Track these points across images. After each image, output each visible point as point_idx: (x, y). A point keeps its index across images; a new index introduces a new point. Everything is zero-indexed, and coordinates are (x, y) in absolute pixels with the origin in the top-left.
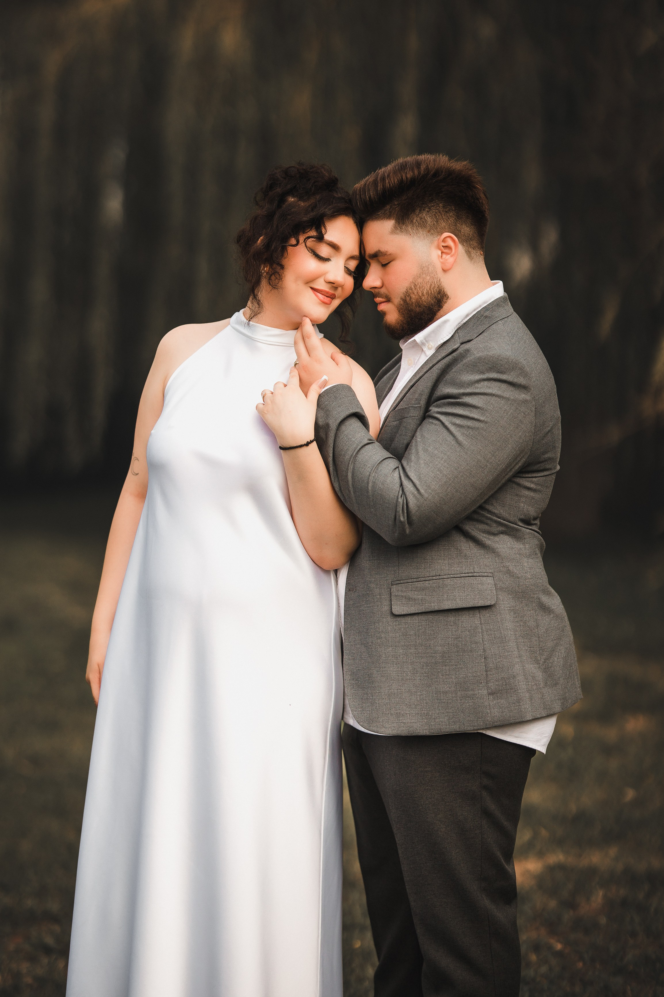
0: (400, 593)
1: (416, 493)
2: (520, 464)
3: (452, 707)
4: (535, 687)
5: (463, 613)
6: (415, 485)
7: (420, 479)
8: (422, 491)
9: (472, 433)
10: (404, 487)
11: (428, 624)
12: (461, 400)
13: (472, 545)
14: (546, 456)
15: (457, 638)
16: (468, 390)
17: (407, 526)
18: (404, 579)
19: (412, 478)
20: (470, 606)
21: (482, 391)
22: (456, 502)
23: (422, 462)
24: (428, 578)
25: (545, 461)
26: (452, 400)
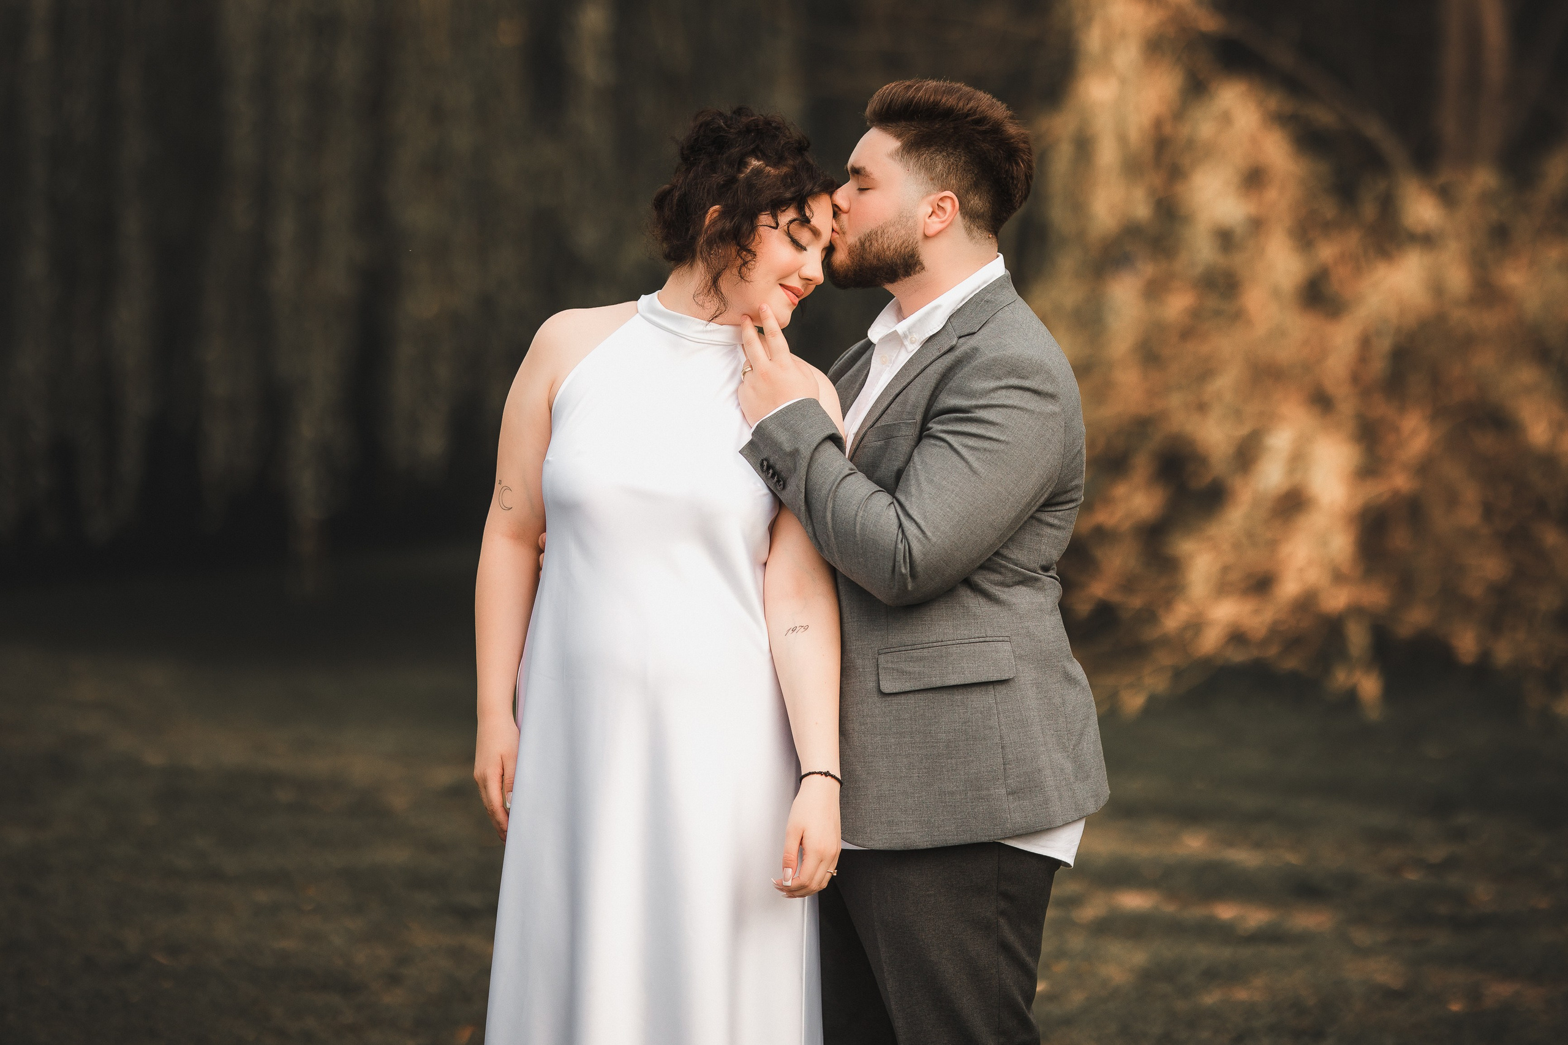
0: (890, 665)
1: (921, 536)
2: (1046, 496)
3: (961, 812)
4: (1064, 783)
5: (973, 689)
6: (919, 527)
7: (925, 518)
8: (929, 534)
9: (989, 458)
10: (905, 529)
11: (927, 704)
12: (973, 415)
13: (982, 600)
14: (1073, 483)
15: (965, 723)
16: (981, 402)
17: (909, 579)
18: (895, 646)
19: (915, 518)
20: (983, 681)
21: (1000, 402)
22: (971, 548)
23: (926, 496)
24: (927, 645)
25: (1073, 489)
26: (961, 415)
